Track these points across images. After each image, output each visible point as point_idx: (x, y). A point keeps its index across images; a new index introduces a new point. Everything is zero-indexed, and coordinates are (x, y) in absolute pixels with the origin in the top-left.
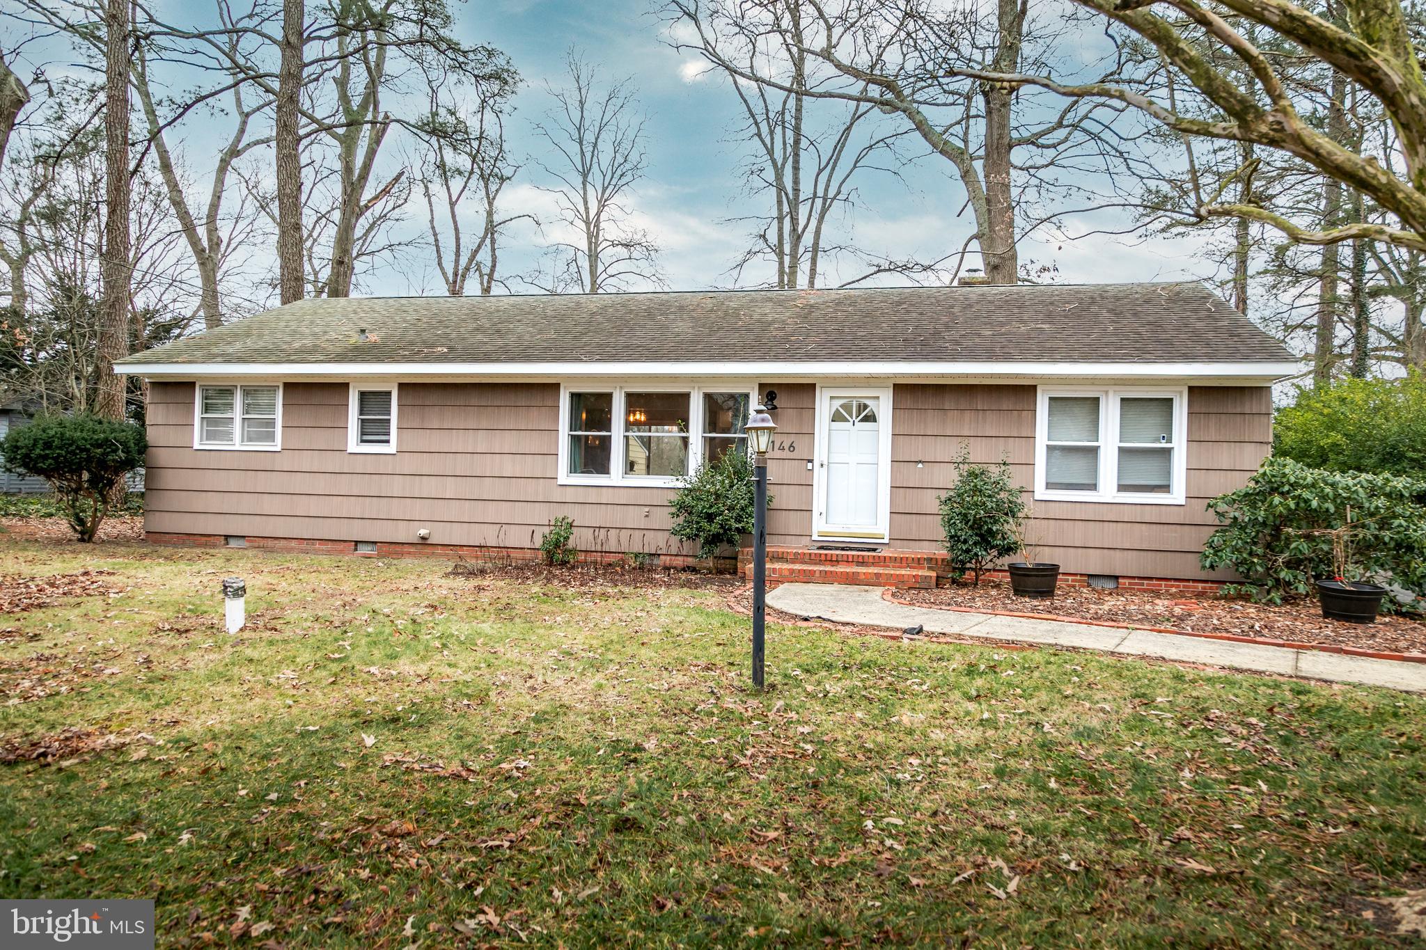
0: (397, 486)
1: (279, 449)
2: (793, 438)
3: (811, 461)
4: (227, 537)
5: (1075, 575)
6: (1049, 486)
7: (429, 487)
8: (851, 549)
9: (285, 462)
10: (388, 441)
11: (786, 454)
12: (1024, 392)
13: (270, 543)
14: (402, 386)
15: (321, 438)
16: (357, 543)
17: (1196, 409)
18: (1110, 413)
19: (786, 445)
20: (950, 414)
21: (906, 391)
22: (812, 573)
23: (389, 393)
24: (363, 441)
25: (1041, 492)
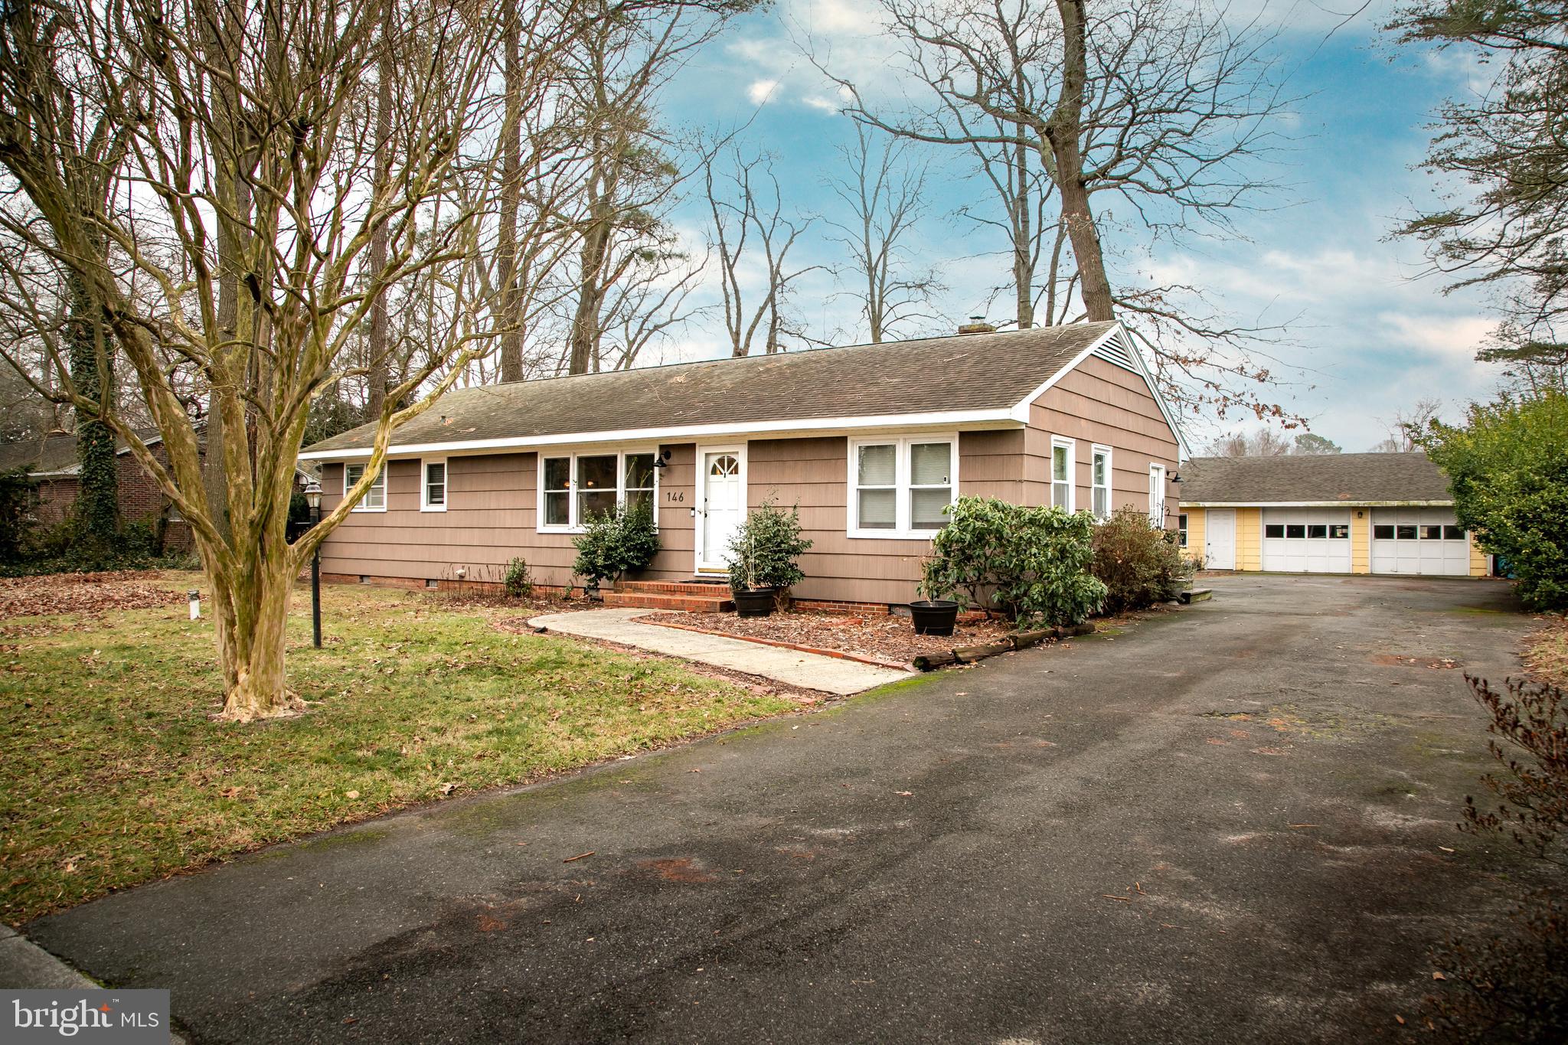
0: (447, 537)
1: (385, 510)
2: (682, 490)
3: (693, 509)
4: (362, 577)
5: (879, 604)
6: (863, 525)
7: (465, 537)
8: (710, 583)
9: (388, 521)
10: (442, 502)
11: (677, 504)
12: (838, 442)
13: (383, 581)
14: (450, 459)
15: (406, 502)
16: (428, 581)
17: (965, 453)
18: (903, 458)
19: (677, 496)
20: (788, 463)
21: (758, 446)
22: (643, 599)
23: (443, 465)
24: (432, 502)
25: (853, 530)
